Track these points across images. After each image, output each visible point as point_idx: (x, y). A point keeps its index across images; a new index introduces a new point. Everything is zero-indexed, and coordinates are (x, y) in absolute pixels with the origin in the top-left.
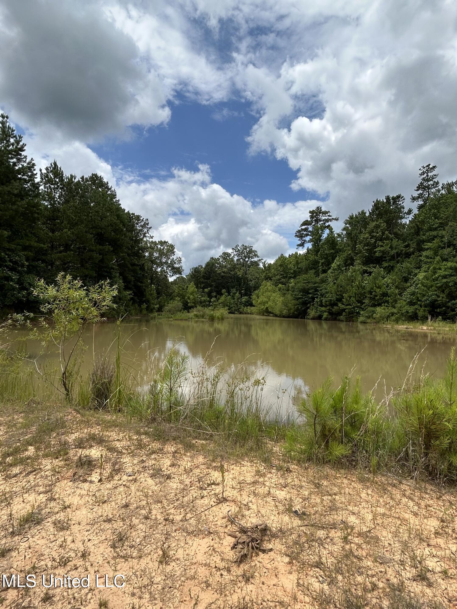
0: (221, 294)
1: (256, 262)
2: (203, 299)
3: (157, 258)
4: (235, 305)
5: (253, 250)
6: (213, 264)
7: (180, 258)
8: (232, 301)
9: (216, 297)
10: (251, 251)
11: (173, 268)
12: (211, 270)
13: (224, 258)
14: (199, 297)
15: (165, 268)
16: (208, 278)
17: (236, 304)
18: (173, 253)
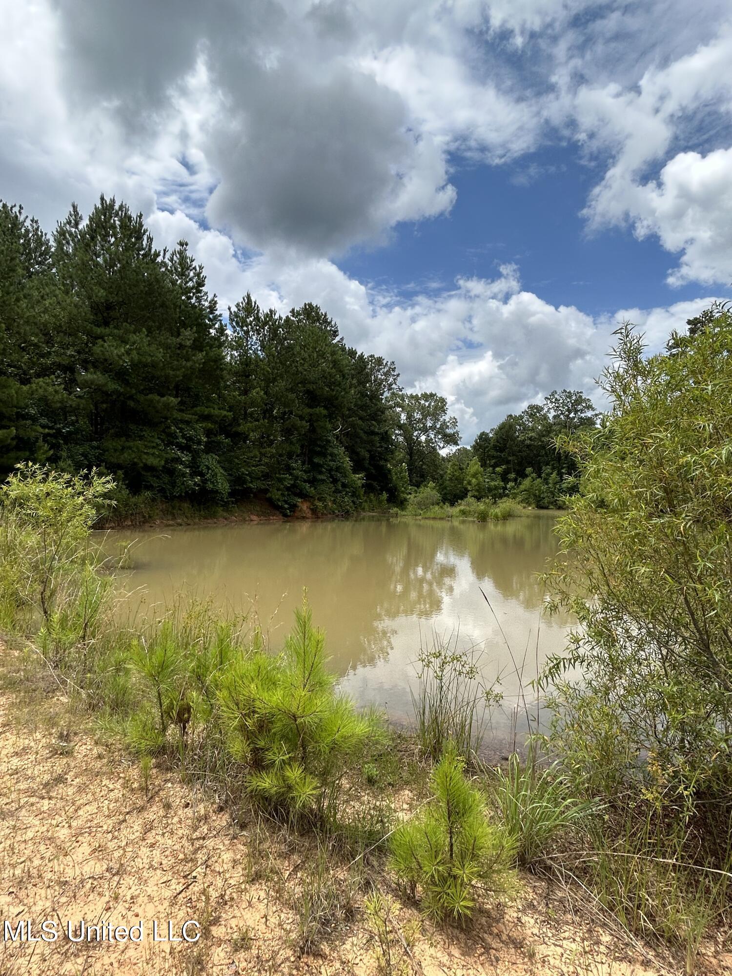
0: (524, 476)
1: (589, 419)
2: (492, 483)
3: (419, 421)
4: (549, 494)
5: (583, 397)
6: (511, 426)
7: (455, 418)
8: (544, 488)
9: (515, 480)
10: (579, 400)
11: (445, 436)
12: (507, 436)
13: (531, 416)
14: (487, 480)
15: (433, 436)
16: (501, 450)
17: (552, 492)
18: (444, 411)
